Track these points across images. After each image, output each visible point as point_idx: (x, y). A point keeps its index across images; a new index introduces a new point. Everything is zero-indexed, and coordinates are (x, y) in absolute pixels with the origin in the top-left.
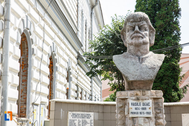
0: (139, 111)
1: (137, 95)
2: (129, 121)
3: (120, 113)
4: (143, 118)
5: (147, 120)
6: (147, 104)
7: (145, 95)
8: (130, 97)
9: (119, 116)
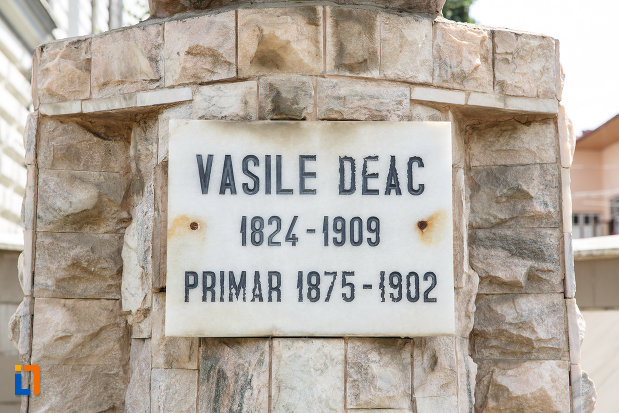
0: (288, 261)
1: (269, 58)
2: (162, 379)
3: (63, 291)
4: (336, 349)
5: (384, 371)
6: (393, 172)
7: (364, 64)
8: (184, 94)
9: (54, 319)
